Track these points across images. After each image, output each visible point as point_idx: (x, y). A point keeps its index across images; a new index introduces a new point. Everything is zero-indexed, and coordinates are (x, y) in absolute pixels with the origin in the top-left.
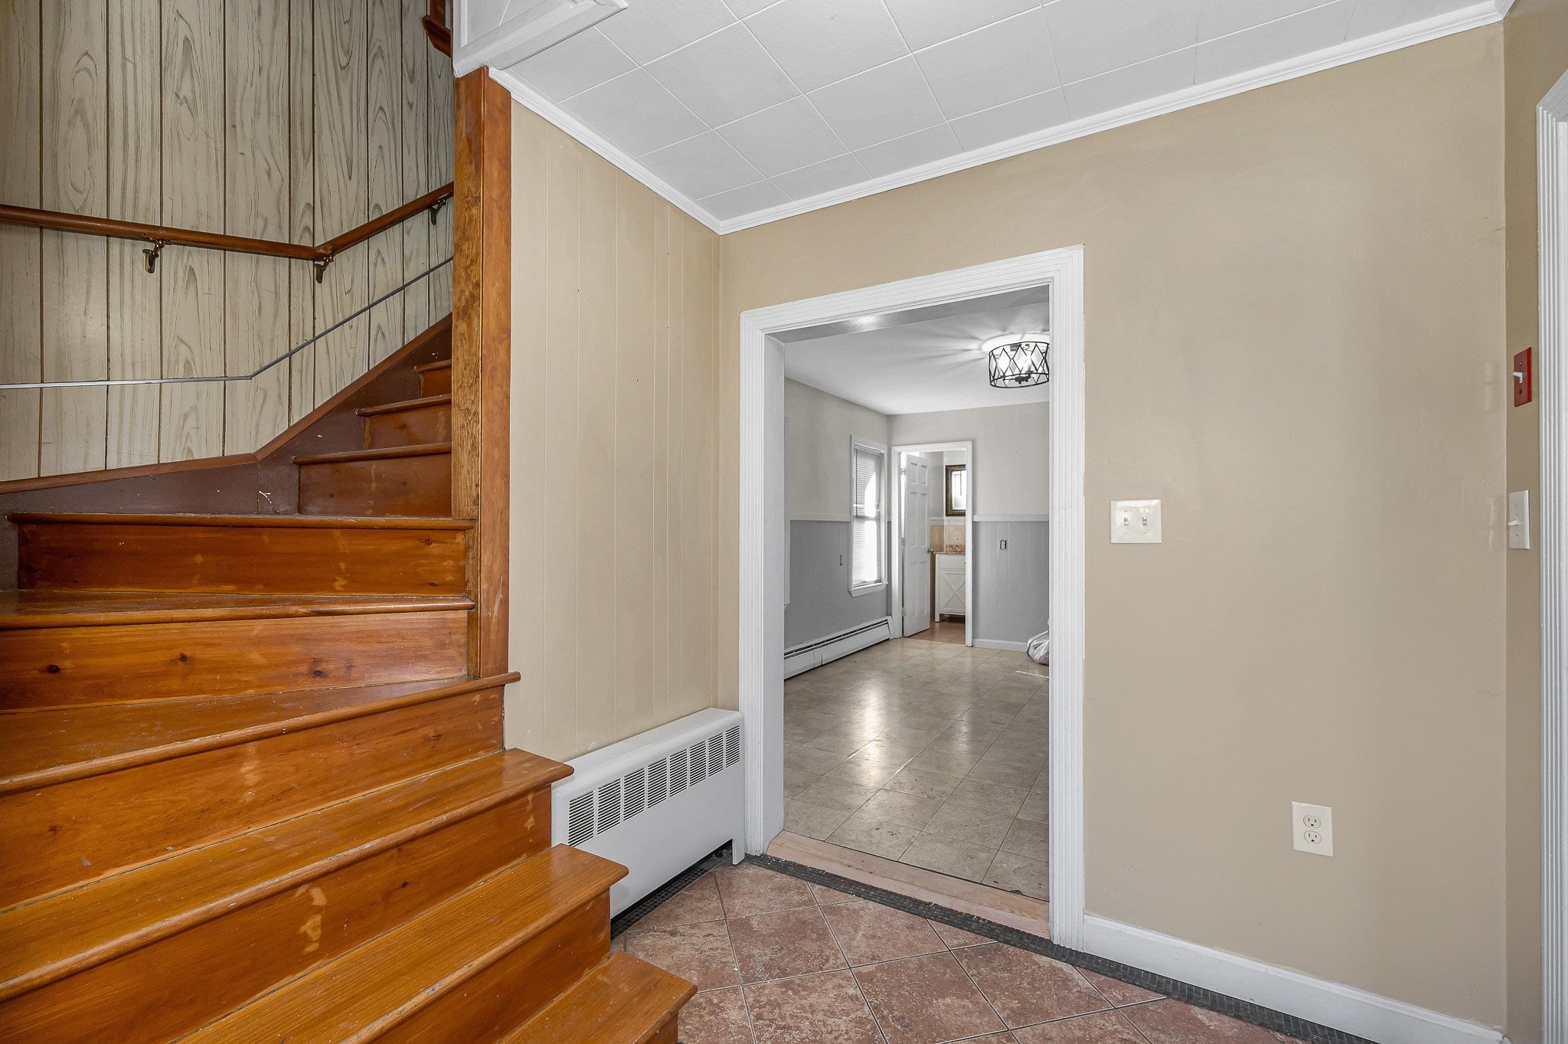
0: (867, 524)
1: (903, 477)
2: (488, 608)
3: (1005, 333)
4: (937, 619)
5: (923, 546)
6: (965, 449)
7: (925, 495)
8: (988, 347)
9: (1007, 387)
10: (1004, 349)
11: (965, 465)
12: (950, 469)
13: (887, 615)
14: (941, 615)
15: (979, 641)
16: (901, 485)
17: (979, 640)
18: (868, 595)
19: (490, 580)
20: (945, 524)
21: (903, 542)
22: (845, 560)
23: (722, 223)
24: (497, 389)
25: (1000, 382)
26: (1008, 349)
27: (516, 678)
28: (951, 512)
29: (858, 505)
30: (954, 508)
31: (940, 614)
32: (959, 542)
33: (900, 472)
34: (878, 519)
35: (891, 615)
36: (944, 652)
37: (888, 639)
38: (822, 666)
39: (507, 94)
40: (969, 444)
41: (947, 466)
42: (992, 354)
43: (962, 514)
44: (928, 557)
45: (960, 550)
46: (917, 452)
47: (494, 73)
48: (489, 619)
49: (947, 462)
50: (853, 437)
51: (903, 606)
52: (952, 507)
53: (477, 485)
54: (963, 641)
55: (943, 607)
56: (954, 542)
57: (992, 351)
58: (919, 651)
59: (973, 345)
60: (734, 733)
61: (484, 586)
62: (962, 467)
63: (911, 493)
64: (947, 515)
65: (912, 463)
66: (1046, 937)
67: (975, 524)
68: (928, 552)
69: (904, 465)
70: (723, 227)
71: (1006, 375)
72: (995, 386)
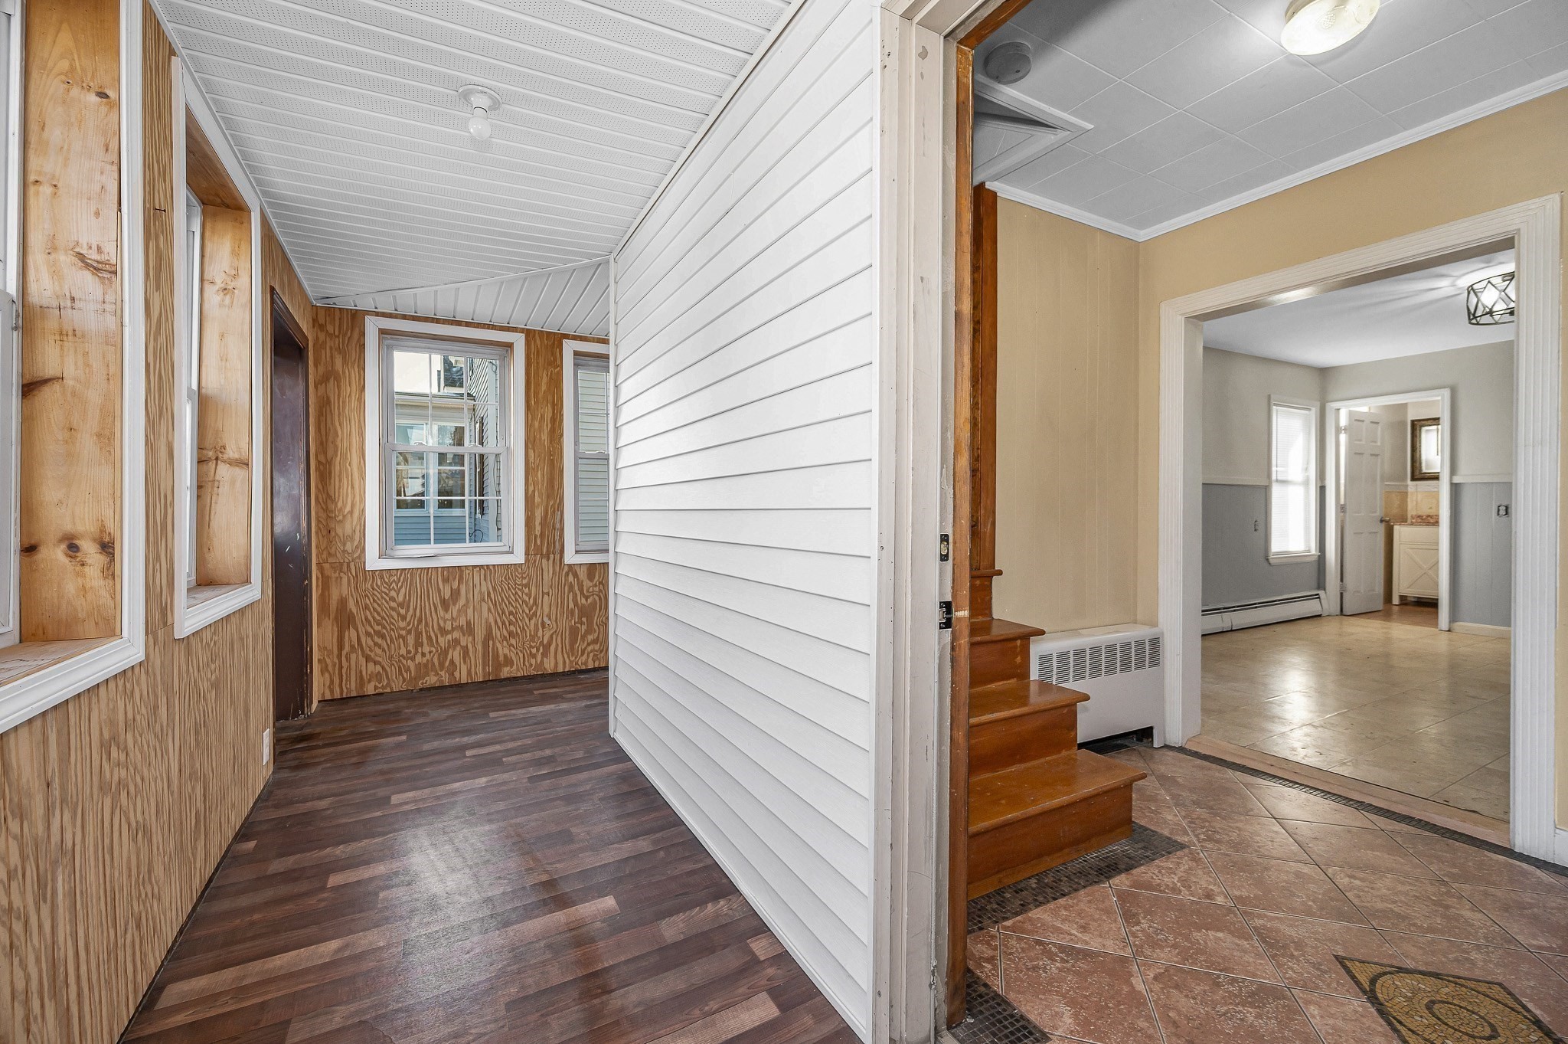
0: (1291, 489)
1: (1343, 437)
2: (985, 526)
3: (1491, 265)
4: (1396, 601)
5: (1374, 515)
6: (1439, 398)
7: (1377, 455)
8: (1465, 282)
9: (1496, 323)
10: (1489, 282)
11: (1438, 419)
12: (1416, 426)
13: (1319, 588)
14: (1402, 598)
15: (1458, 626)
16: (1340, 446)
17: (1458, 623)
18: (1292, 564)
19: (985, 509)
20: (1409, 489)
21: (1342, 509)
22: (1262, 526)
23: (1142, 232)
24: (989, 386)
25: (1484, 320)
26: (1497, 281)
27: (1000, 573)
28: (1418, 475)
29: (1278, 469)
30: (1424, 470)
31: (1400, 596)
32: (1432, 512)
33: (1338, 430)
34: (1306, 483)
35: (1325, 590)
36: (1405, 633)
37: (1320, 616)
38: (1232, 631)
39: (994, 195)
40: (1447, 393)
41: (1413, 422)
42: (1471, 289)
43: (1435, 477)
44: (1381, 529)
45: (1432, 521)
46: (1363, 407)
47: (989, 185)
48: (985, 533)
49: (1412, 415)
50: (1272, 396)
51: (1342, 580)
52: (1421, 470)
53: (978, 449)
54: (1436, 625)
55: (1403, 586)
56: (1425, 510)
57: (1472, 286)
58: (1368, 632)
59: (1444, 283)
60: (1155, 643)
61: (982, 512)
62: (1436, 421)
63: (1355, 453)
64: (1413, 479)
65: (1356, 420)
66: (1508, 846)
67: (1456, 488)
68: (1382, 521)
69: (1343, 421)
70: (1142, 235)
71: (1494, 309)
72: (1478, 324)
